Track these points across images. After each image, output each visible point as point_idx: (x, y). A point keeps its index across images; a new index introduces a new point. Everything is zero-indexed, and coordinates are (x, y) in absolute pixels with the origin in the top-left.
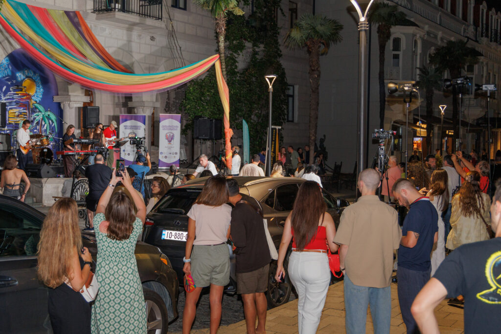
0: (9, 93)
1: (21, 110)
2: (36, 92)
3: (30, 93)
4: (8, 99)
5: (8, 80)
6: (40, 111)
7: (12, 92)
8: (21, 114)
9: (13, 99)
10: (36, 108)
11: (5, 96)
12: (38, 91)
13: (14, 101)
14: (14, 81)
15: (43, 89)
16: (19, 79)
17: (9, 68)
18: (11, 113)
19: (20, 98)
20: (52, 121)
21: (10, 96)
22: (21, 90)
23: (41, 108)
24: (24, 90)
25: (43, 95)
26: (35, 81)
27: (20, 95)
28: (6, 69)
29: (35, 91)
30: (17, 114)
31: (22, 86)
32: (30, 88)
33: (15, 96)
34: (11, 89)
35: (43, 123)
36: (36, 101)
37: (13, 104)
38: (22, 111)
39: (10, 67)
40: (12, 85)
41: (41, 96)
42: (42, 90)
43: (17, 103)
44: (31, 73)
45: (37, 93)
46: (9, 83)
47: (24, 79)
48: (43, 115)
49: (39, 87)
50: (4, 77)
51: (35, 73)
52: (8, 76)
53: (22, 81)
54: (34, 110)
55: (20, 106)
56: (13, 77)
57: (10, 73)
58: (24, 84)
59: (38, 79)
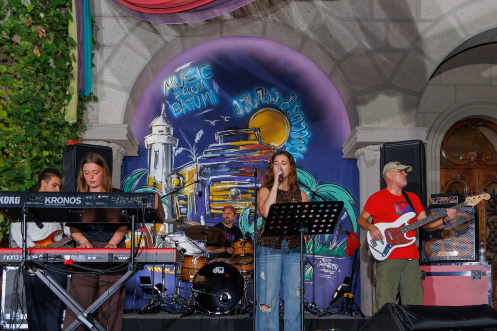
0: (210, 146)
1: (246, 183)
2: (290, 139)
3: (272, 144)
4: (209, 159)
5: (209, 116)
7: (220, 144)
8: (243, 193)
9: (223, 157)
11: (199, 152)
12: (294, 136)
13: (227, 162)
14: (226, 119)
15: (309, 130)
16: (241, 112)
17: (211, 87)
18: (215, 191)
19: (242, 156)
21: (213, 152)
22: (246, 137)
24: (252, 137)
25: (308, 146)
26: (285, 113)
27: (241, 148)
28: (204, 91)
29: (285, 138)
30: (233, 192)
31: (247, 127)
32: (273, 131)
33: (227, 151)
34: (217, 137)
37: (222, 170)
38: (249, 186)
39: (216, 87)
40: (221, 126)
41: (304, 149)
42: (306, 134)
43: (232, 167)
44: (274, 96)
45: (293, 142)
46: (213, 123)
47: (254, 111)
49: (298, 126)
50: (198, 111)
51: (285, 95)
52: (209, 106)
53: (247, 117)
55: (243, 175)
56: (223, 108)
57: (214, 100)
58: (254, 123)
59: (296, 110)
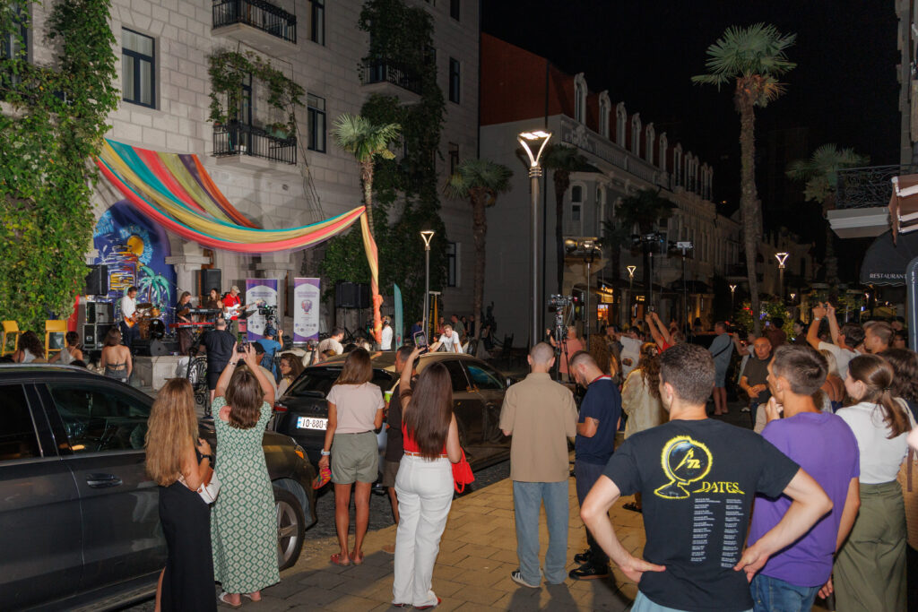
0: (111, 254)
1: (126, 274)
2: (144, 252)
3: (137, 254)
4: (109, 261)
5: (110, 238)
6: (149, 275)
7: (114, 253)
8: (125, 279)
9: (116, 260)
10: (144, 271)
11: (105, 257)
12: (146, 251)
13: (117, 263)
14: (117, 240)
15: (153, 248)
16: (123, 237)
18: (113, 278)
19: (124, 260)
20: (163, 287)
21: (112, 257)
22: (126, 250)
23: (150, 271)
24: (129, 250)
25: (152, 256)
26: (142, 239)
27: (124, 256)
28: (107, 224)
29: (142, 252)
30: (121, 278)
31: (126, 245)
32: (137, 247)
33: (118, 257)
34: (113, 249)
35: (153, 290)
36: (144, 263)
37: (115, 267)
39: (112, 222)
40: (115, 243)
41: (150, 257)
42: (151, 250)
43: (121, 265)
44: (138, 229)
46: (111, 241)
47: (129, 236)
48: (153, 280)
49: (149, 246)
50: (105, 234)
51: (142, 229)
52: (110, 233)
53: (127, 239)
54: (142, 274)
55: (124, 270)
56: (116, 234)
57: (112, 230)
58: (130, 243)
59: (146, 237)
